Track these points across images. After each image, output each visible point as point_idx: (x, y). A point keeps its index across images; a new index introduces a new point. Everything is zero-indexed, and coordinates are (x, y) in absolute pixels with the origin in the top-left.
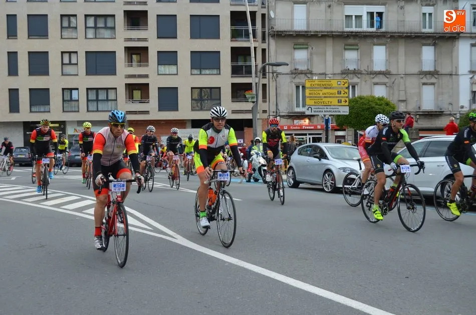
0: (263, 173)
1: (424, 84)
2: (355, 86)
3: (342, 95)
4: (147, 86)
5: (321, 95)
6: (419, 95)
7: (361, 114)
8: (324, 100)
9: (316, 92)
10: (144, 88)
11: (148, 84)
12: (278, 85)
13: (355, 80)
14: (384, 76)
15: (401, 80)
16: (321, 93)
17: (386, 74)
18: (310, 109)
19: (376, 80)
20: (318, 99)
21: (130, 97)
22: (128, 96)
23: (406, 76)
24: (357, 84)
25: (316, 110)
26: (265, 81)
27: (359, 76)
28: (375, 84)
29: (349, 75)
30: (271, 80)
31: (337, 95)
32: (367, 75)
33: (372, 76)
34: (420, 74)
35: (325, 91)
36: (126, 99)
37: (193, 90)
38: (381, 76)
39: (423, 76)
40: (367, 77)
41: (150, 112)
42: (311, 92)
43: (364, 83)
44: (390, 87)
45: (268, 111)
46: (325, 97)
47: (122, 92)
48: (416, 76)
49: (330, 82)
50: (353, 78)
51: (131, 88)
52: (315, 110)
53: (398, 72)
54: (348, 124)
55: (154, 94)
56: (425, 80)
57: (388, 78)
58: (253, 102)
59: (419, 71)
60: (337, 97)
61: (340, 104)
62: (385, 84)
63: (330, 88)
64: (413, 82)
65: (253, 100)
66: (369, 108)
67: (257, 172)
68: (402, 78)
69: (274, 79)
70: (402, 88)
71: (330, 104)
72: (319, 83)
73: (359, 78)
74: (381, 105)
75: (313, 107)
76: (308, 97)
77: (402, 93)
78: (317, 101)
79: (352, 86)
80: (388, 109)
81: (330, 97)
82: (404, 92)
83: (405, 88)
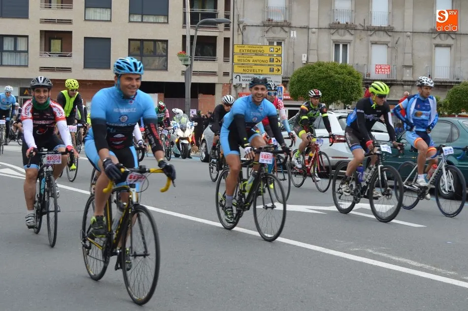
0: (181, 147)
1: (437, 46)
2: (346, 45)
3: (275, 63)
4: (69, 34)
5: (251, 62)
6: (431, 60)
7: (316, 84)
8: (255, 67)
9: (245, 59)
10: (65, 37)
11: (71, 32)
12: (244, 40)
13: (347, 37)
14: (385, 33)
15: (408, 40)
16: (251, 60)
17: (388, 30)
18: (238, 77)
19: (375, 38)
20: (248, 67)
21: (47, 48)
22: (43, 47)
23: (414, 34)
24: (349, 43)
25: (246, 79)
26: (228, 34)
27: (353, 32)
28: (372, 44)
29: (340, 31)
30: (236, 33)
31: (269, 63)
32: (363, 31)
33: (369, 33)
34: (432, 33)
35: (256, 58)
36: (41, 50)
37: (131, 42)
38: (381, 33)
39: (436, 35)
40: (363, 34)
41: (73, 70)
42: (240, 58)
43: (358, 41)
44: (393, 48)
45: (230, 74)
46: (255, 65)
47: (35, 42)
48: (427, 34)
49: (262, 47)
50: (344, 35)
51: (48, 37)
52: (244, 78)
53: (403, 28)
54: (302, 95)
55: (78, 45)
56: (438, 41)
57: (390, 36)
58: (187, 65)
59: (432, 29)
60: (269, 65)
61: (272, 73)
62: (386, 44)
63: (262, 55)
64: (423, 42)
65: (186, 63)
66: (327, 77)
67: (175, 146)
68: (408, 36)
69: (240, 32)
70: (408, 49)
71: (260, 72)
72: (250, 49)
73: (352, 34)
74: (343, 74)
75: (241, 75)
76: (237, 64)
77: (408, 56)
78: (246, 68)
79: (343, 45)
80: (350, 79)
81: (262, 65)
82: (410, 55)
83: (413, 49)
